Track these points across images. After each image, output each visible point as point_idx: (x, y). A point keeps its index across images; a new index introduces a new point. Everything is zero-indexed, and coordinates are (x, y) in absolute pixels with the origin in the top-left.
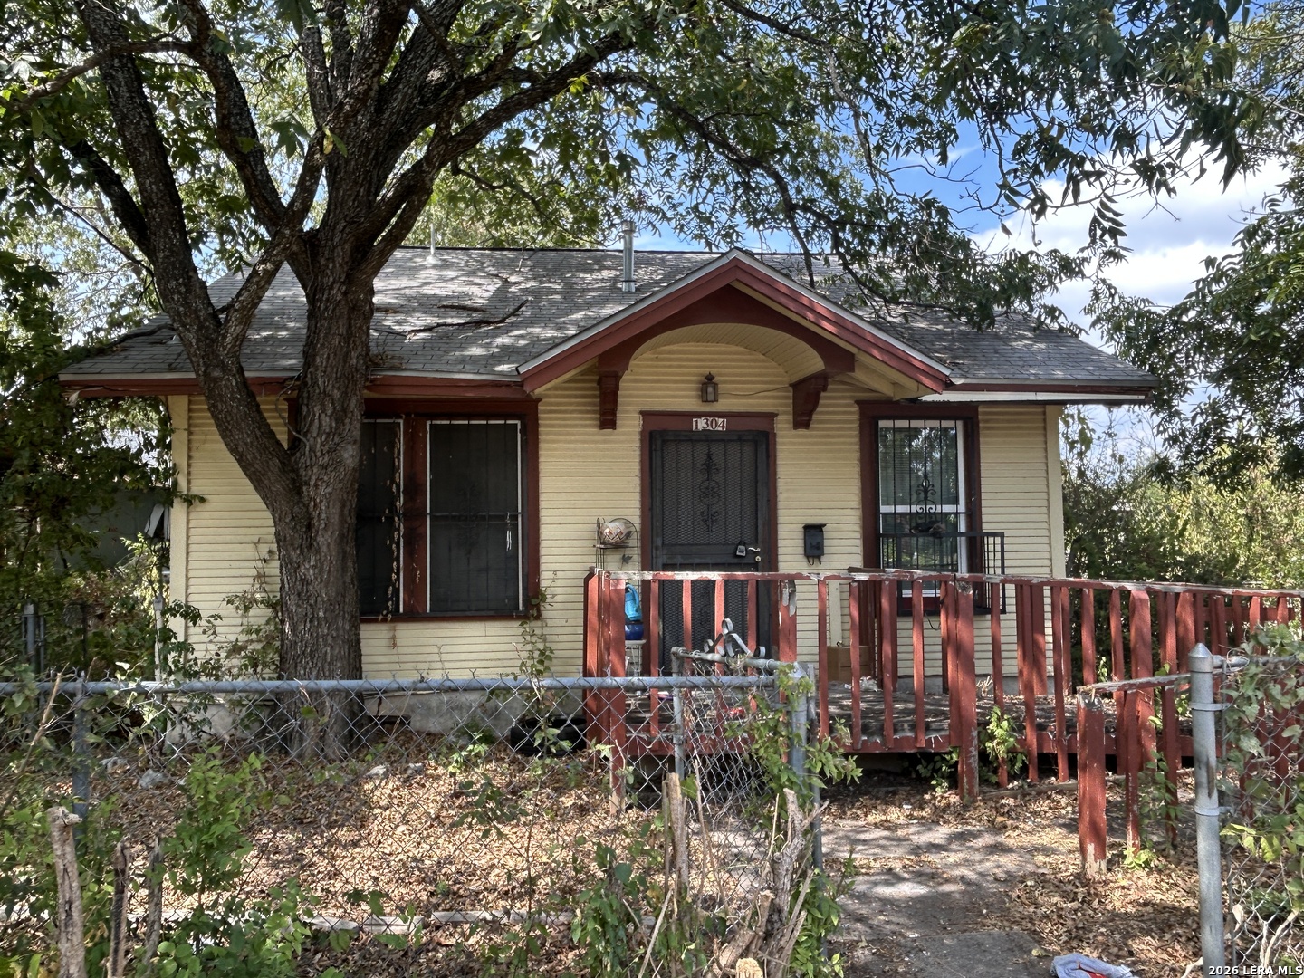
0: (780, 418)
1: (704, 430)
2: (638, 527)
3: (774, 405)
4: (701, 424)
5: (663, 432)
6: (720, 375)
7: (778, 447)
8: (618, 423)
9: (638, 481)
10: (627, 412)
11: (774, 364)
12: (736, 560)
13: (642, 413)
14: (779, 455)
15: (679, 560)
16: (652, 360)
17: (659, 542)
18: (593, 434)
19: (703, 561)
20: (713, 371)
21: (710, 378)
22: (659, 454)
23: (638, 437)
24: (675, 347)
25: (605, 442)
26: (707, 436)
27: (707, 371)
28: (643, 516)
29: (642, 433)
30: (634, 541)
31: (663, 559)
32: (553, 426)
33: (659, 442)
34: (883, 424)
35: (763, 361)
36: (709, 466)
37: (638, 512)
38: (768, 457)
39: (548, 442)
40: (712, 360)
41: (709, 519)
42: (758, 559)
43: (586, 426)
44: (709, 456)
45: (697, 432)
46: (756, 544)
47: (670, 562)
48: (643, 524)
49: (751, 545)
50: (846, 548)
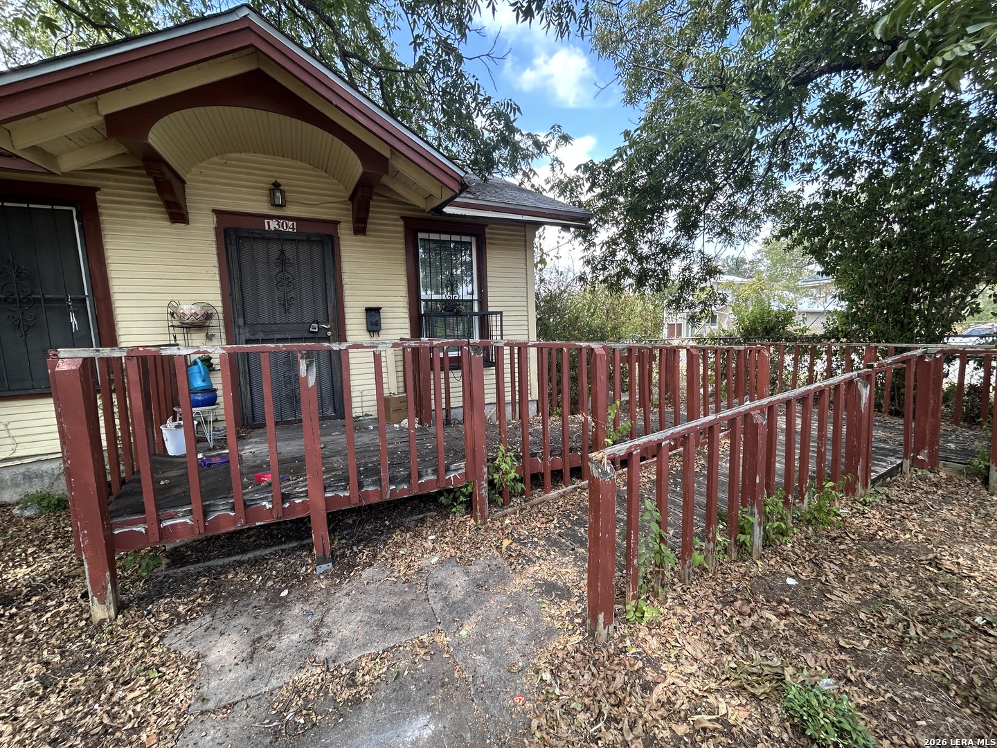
0: (342, 225)
1: (276, 230)
2: (220, 310)
3: (337, 215)
4: (273, 225)
5: (236, 230)
6: (288, 185)
7: (342, 248)
8: (191, 217)
9: (217, 270)
10: (200, 209)
11: (335, 181)
12: (311, 335)
13: (214, 211)
14: (343, 254)
15: (261, 336)
16: (221, 164)
17: (241, 322)
18: (165, 227)
19: (283, 336)
20: (279, 181)
21: (276, 186)
22: (234, 247)
23: (213, 232)
24: (244, 156)
25: (179, 235)
26: (279, 236)
27: (274, 180)
28: (224, 301)
29: (216, 229)
30: (218, 322)
31: (248, 336)
32: (117, 216)
33: (233, 238)
34: (421, 235)
35: (326, 178)
36: (282, 261)
37: (219, 297)
38: (333, 255)
39: (113, 230)
40: (279, 172)
41: (286, 303)
42: (329, 333)
43: (155, 219)
44: (282, 252)
45: (269, 231)
46: (327, 322)
47: (252, 338)
48: (224, 306)
49: (323, 323)
50: (397, 325)
